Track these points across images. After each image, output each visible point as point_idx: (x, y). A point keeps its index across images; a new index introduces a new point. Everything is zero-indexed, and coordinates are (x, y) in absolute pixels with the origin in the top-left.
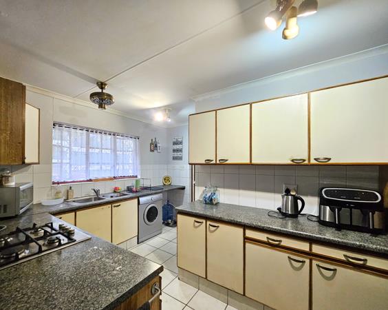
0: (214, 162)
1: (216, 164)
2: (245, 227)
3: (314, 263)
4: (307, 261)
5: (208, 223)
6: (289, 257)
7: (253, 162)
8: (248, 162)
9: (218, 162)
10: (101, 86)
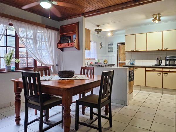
2: (146, 67)
3: (163, 73)
4: (162, 73)
5: (134, 68)
6: (157, 73)
7: (147, 50)
8: (146, 50)
9: (136, 51)
10: (98, 26)
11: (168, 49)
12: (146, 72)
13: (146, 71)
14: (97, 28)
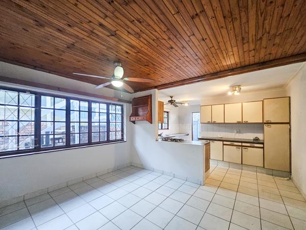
2: (223, 141)
3: (243, 148)
5: (211, 141)
6: (236, 148)
7: (225, 122)
9: (212, 122)
10: (171, 97)
11: (248, 122)
12: (224, 146)
14: (170, 99)
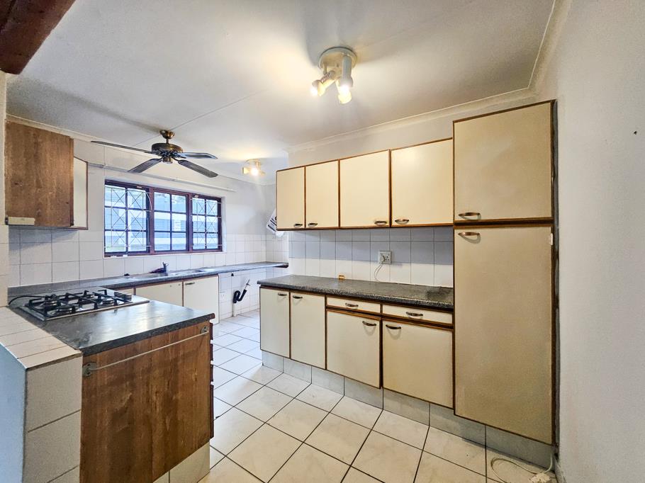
0: (303, 227)
1: (305, 229)
2: (326, 294)
4: (378, 323)
5: (292, 294)
6: (363, 322)
8: (337, 226)
9: (307, 227)
10: (167, 134)
11: (409, 224)
12: (329, 313)
13: (328, 308)
